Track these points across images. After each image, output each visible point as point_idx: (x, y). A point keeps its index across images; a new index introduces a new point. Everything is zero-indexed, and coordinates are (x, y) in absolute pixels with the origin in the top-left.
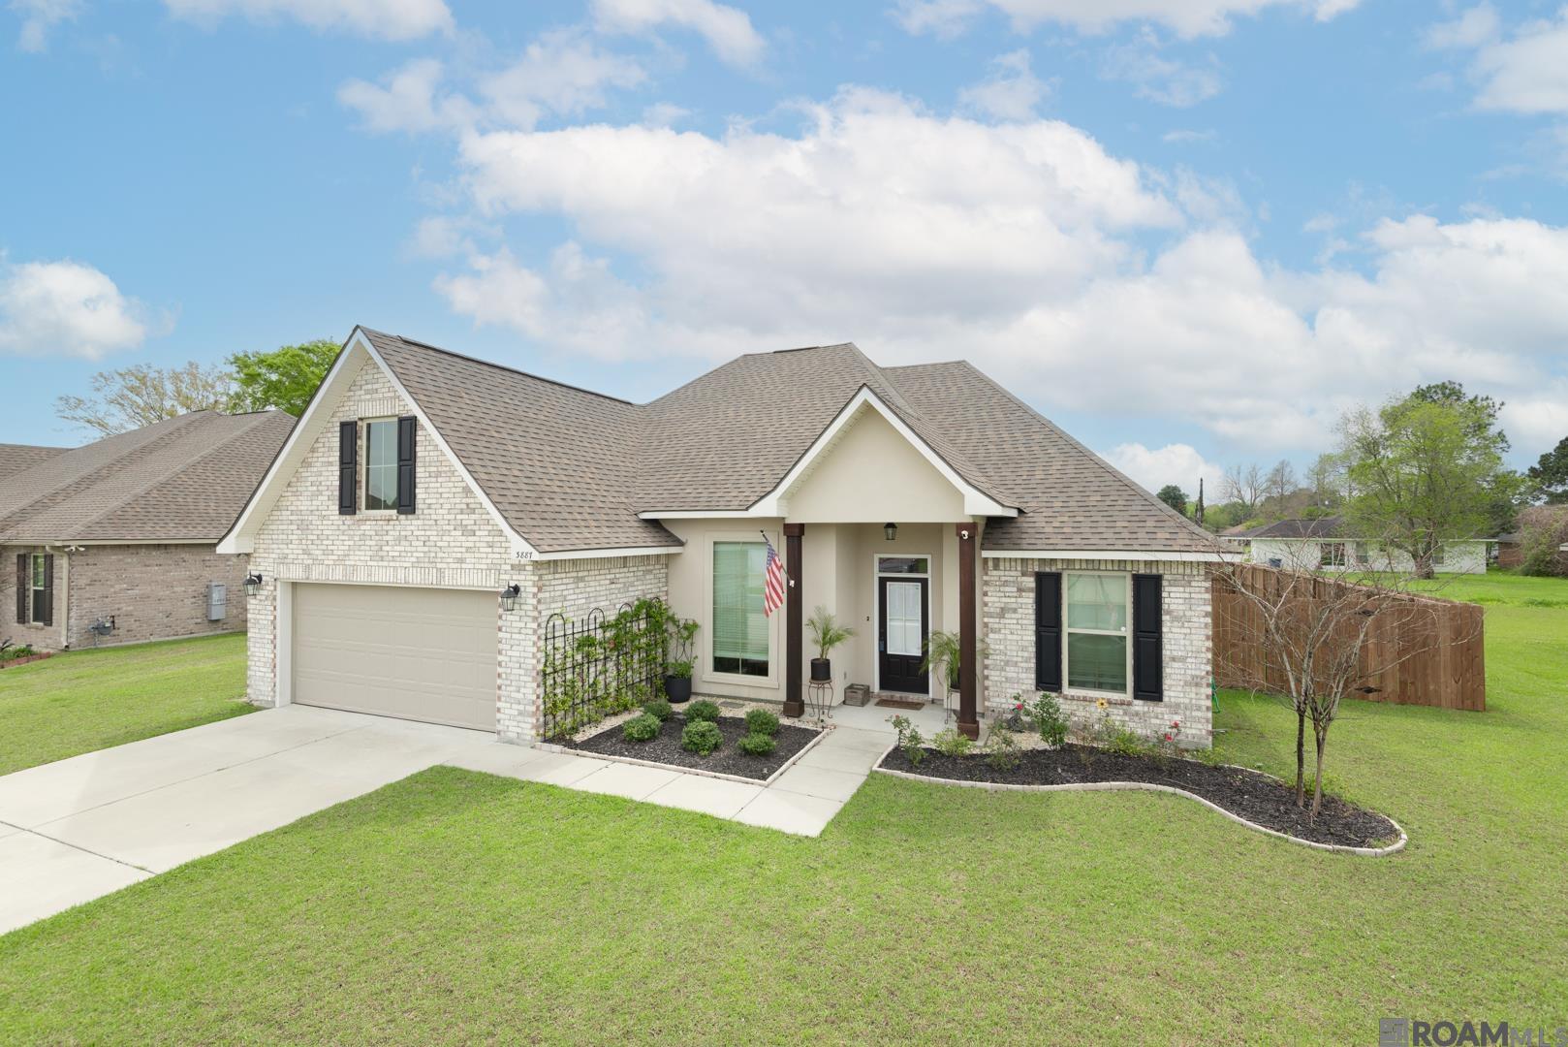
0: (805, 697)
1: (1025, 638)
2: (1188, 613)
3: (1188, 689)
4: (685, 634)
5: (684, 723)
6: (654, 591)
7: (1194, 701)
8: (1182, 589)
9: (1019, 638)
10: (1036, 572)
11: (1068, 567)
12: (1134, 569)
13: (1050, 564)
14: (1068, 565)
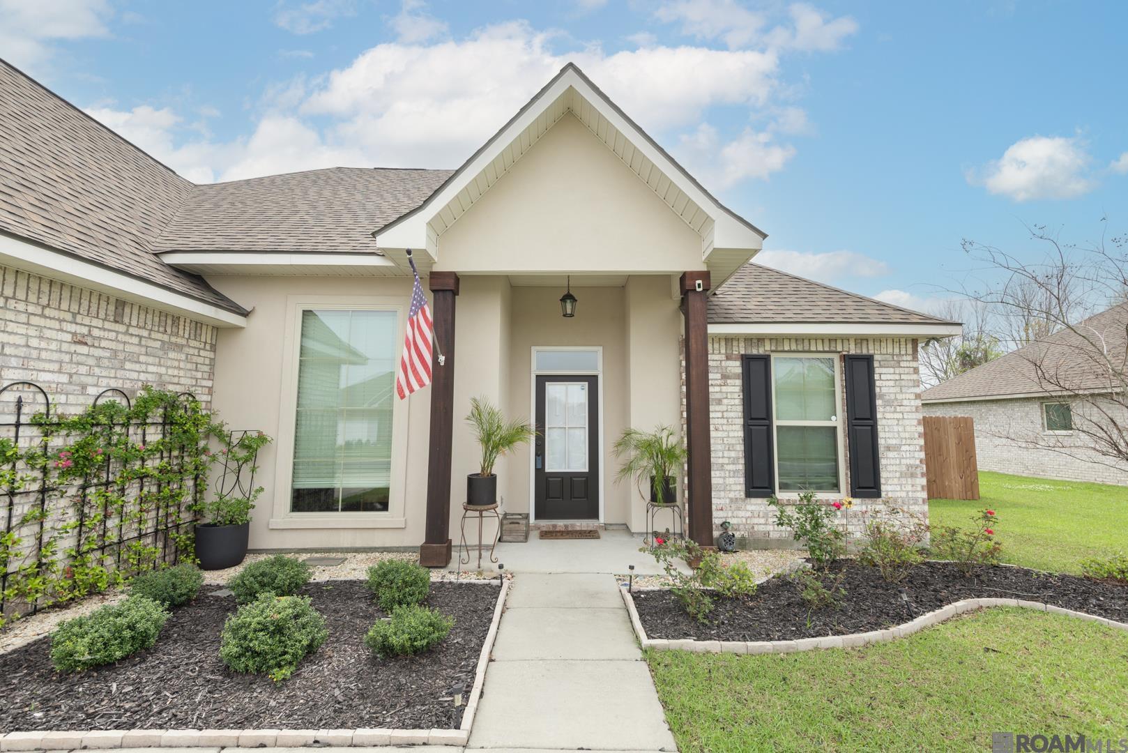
0: (454, 535)
1: (731, 434)
2: (899, 397)
3: (903, 481)
4: (243, 454)
5: (230, 606)
6: (183, 381)
7: (910, 494)
8: (891, 370)
9: (725, 434)
10: (742, 355)
11: (777, 348)
12: (845, 349)
13: (758, 344)
14: (777, 345)
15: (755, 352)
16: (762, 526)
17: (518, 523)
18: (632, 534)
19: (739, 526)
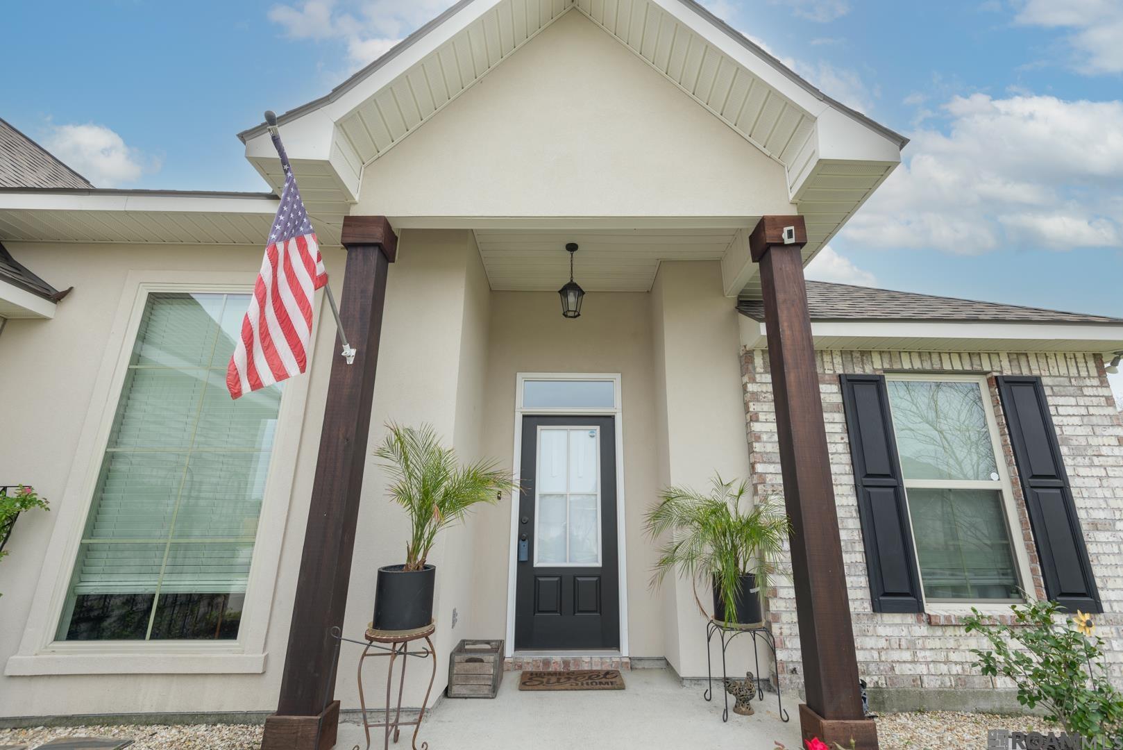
2: (1093, 441)
8: (1072, 400)
10: (840, 375)
11: (891, 365)
12: (995, 369)
13: (862, 361)
14: (891, 361)
15: (858, 371)
16: (909, 666)
17: (481, 661)
18: (680, 681)
19: (868, 665)
